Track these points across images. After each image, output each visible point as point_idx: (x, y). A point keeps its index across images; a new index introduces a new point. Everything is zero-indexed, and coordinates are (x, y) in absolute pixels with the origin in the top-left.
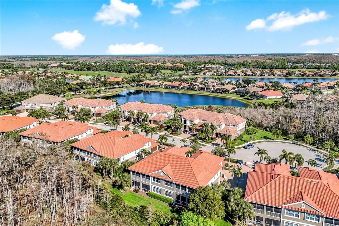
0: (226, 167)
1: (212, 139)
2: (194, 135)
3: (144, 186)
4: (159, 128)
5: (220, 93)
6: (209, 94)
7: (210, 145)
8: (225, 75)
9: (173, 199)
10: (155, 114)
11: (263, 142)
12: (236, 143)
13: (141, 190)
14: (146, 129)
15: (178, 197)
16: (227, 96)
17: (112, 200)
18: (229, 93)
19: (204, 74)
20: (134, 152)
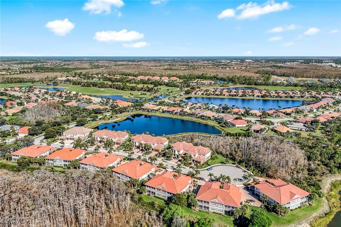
0: (194, 182)
1: (190, 164)
2: (180, 161)
3: (152, 192)
4: (158, 155)
5: (204, 119)
6: (196, 119)
7: (188, 168)
8: (213, 95)
9: (166, 199)
10: (156, 145)
11: (219, 165)
12: (203, 167)
13: (151, 195)
14: (151, 158)
15: (168, 198)
16: (209, 123)
17: (138, 199)
18: (210, 119)
19: (195, 94)
20: (146, 174)
